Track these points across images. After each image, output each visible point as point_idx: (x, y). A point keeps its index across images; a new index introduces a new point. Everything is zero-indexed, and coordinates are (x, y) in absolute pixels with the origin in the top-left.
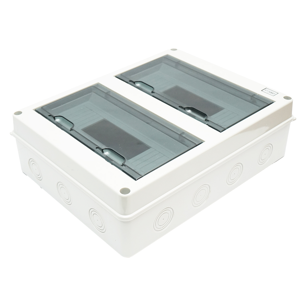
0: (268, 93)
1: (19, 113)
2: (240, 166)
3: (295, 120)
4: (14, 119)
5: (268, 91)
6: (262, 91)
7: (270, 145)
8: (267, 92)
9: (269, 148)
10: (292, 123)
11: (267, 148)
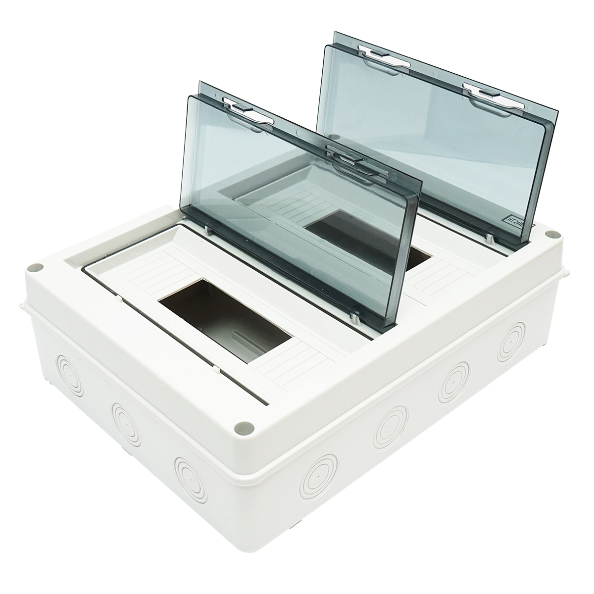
0: (515, 225)
1: (37, 268)
2: (463, 367)
3: (568, 275)
4: (28, 280)
5: (514, 221)
6: (503, 220)
7: (521, 325)
8: (512, 223)
9: (518, 329)
10: (562, 282)
11: (514, 330)
